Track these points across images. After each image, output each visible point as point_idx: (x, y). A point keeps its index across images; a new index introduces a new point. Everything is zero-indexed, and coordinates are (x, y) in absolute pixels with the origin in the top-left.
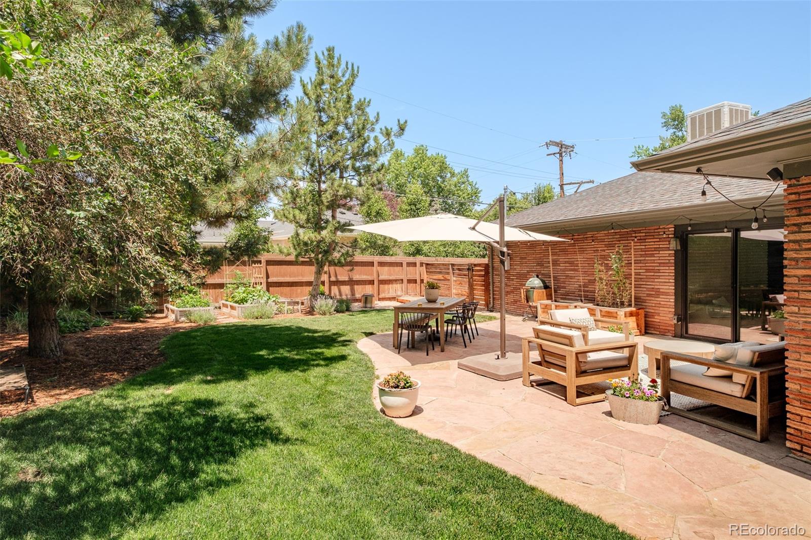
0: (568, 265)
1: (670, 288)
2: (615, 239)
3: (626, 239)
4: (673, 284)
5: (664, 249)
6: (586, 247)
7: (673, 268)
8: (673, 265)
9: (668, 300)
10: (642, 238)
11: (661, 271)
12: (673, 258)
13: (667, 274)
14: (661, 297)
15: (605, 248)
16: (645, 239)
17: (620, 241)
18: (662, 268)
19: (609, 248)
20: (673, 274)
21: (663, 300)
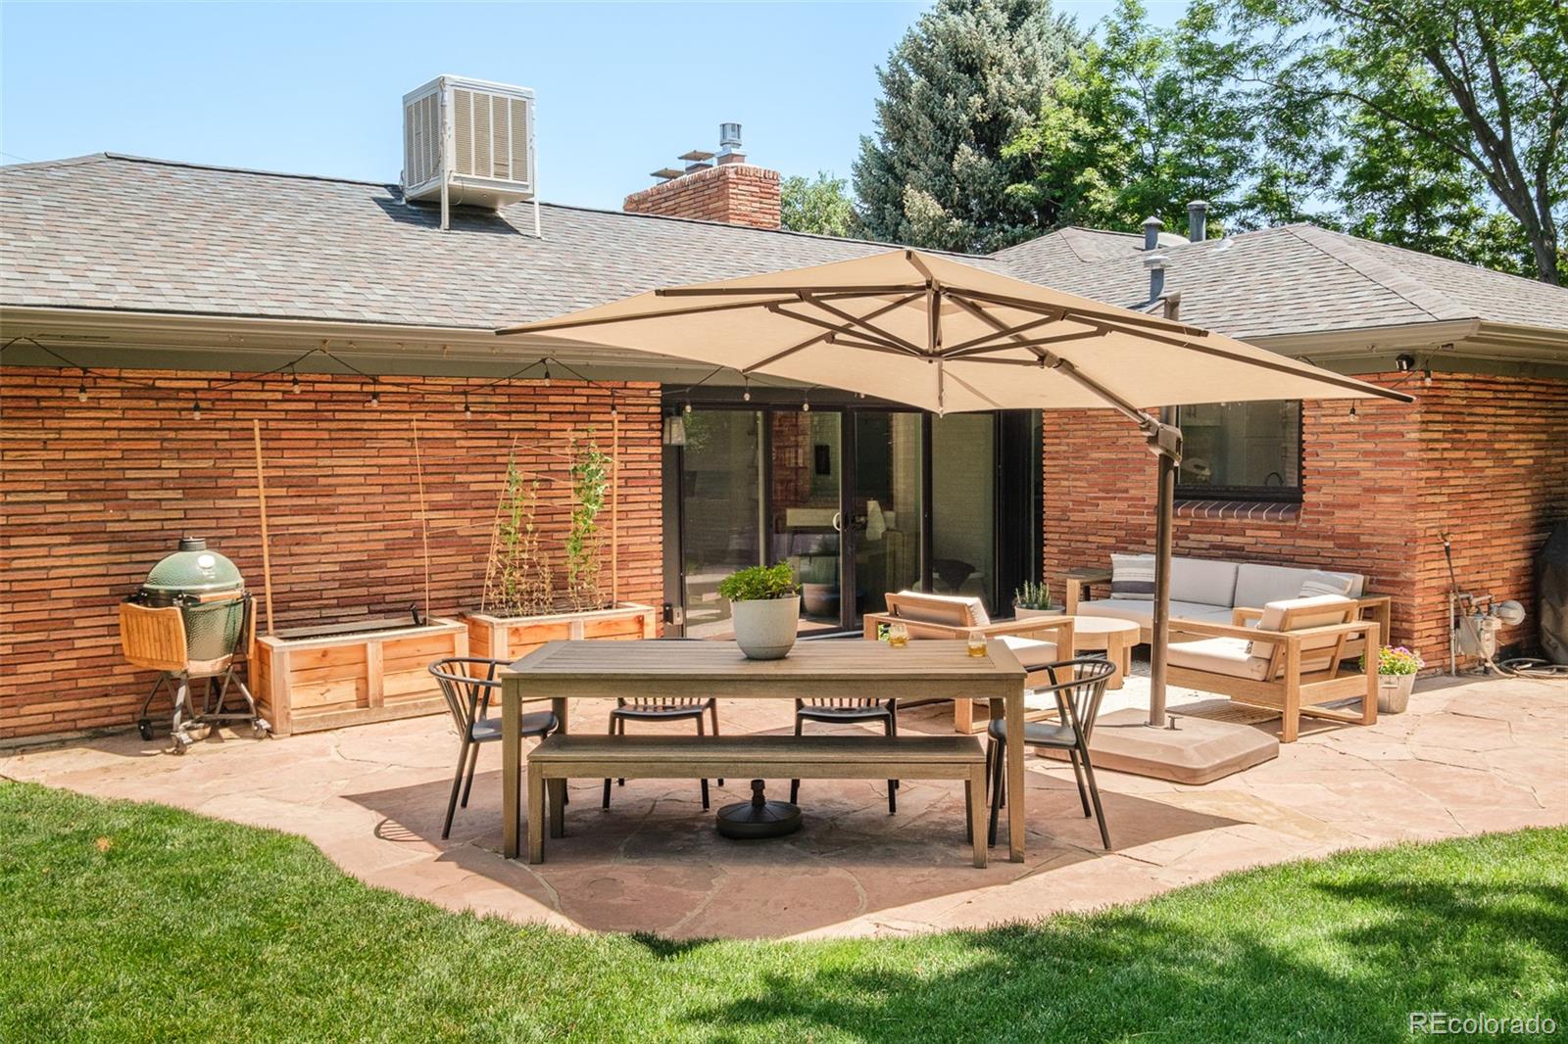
0: (283, 492)
1: (654, 539)
2: (493, 408)
3: (531, 408)
4: (660, 530)
5: (637, 442)
6: (375, 426)
7: (660, 490)
8: (660, 482)
9: (648, 571)
10: (579, 409)
11: (630, 499)
12: (660, 465)
13: (645, 506)
14: (631, 565)
15: (455, 434)
16: (589, 414)
17: (509, 413)
18: (633, 491)
19: (471, 434)
20: (660, 506)
21: (636, 572)
